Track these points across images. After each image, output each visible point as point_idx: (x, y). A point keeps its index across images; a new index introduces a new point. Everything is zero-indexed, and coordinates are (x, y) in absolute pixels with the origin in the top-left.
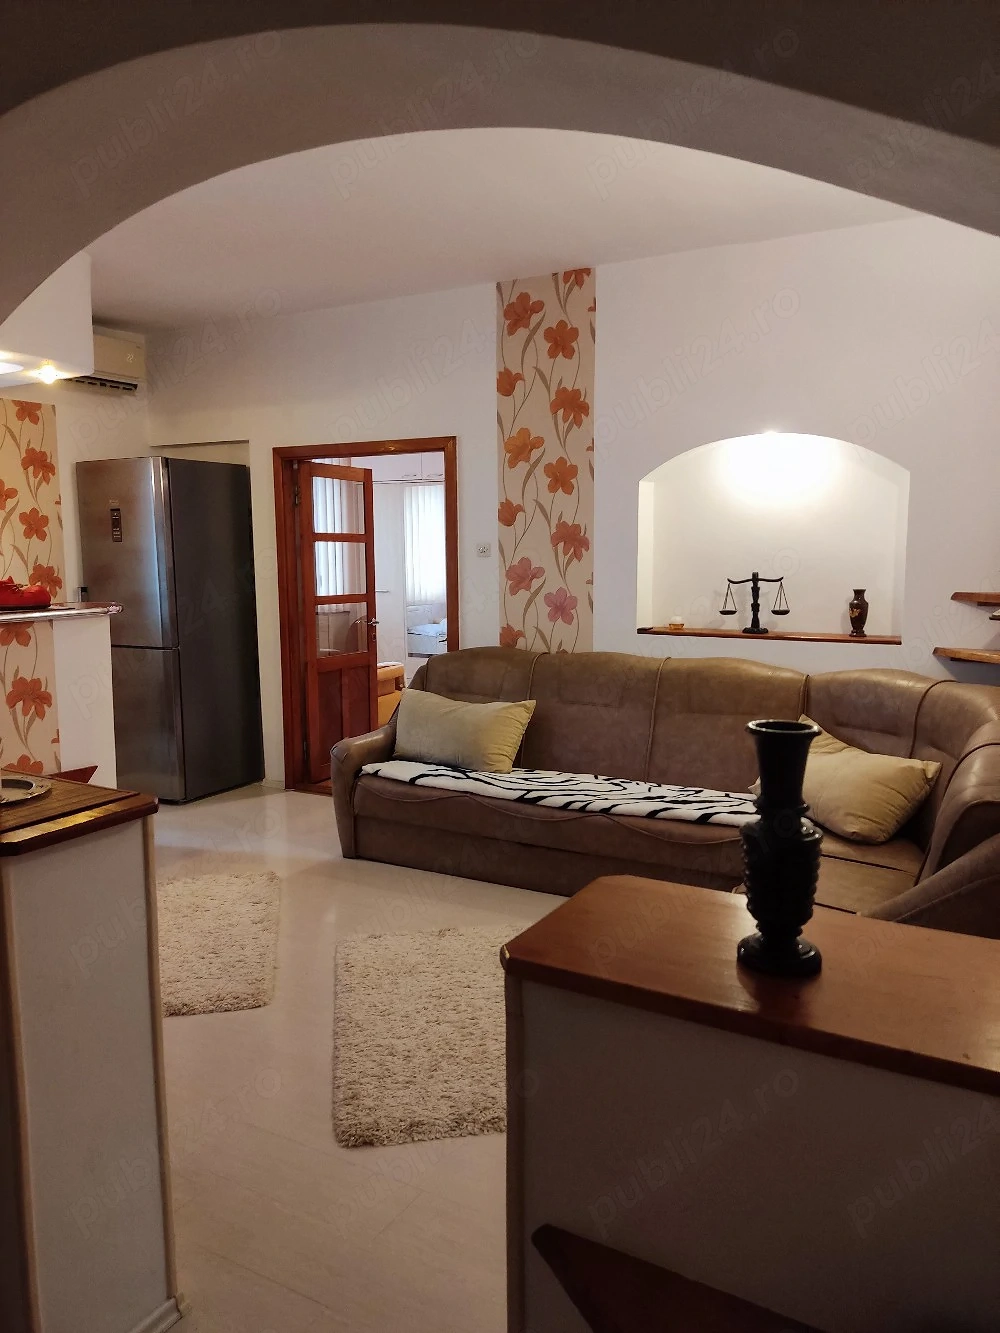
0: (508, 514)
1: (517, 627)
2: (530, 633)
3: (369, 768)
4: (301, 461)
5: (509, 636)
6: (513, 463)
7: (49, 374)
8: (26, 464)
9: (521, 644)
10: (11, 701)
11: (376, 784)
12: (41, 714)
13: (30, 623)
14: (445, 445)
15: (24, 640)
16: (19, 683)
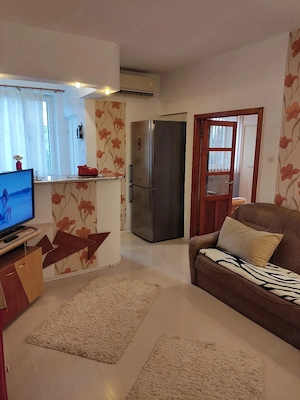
0: (284, 143)
1: (283, 196)
2: (289, 199)
3: (202, 251)
4: (205, 120)
5: (279, 200)
6: (289, 119)
7: (108, 91)
8: (114, 123)
9: (284, 204)
10: (80, 208)
11: (204, 258)
12: (91, 213)
13: (88, 182)
14: (259, 111)
15: (85, 187)
16: (83, 202)
